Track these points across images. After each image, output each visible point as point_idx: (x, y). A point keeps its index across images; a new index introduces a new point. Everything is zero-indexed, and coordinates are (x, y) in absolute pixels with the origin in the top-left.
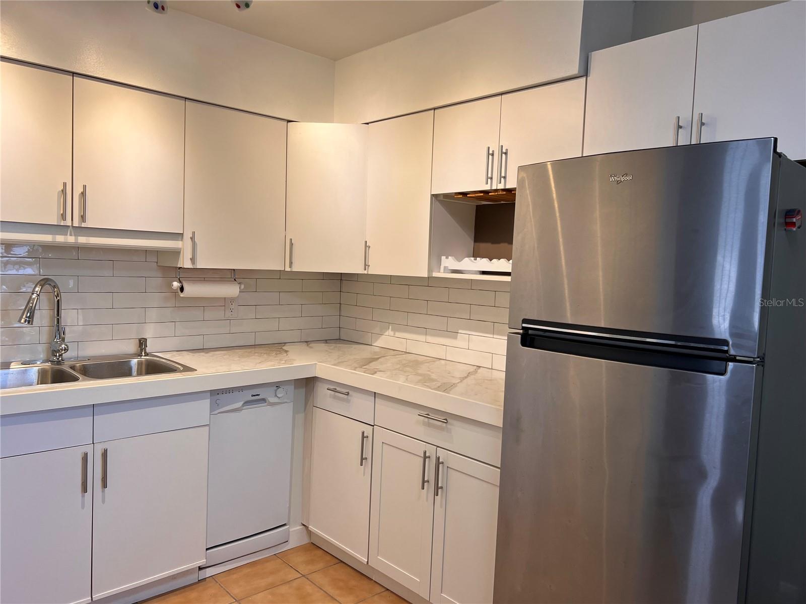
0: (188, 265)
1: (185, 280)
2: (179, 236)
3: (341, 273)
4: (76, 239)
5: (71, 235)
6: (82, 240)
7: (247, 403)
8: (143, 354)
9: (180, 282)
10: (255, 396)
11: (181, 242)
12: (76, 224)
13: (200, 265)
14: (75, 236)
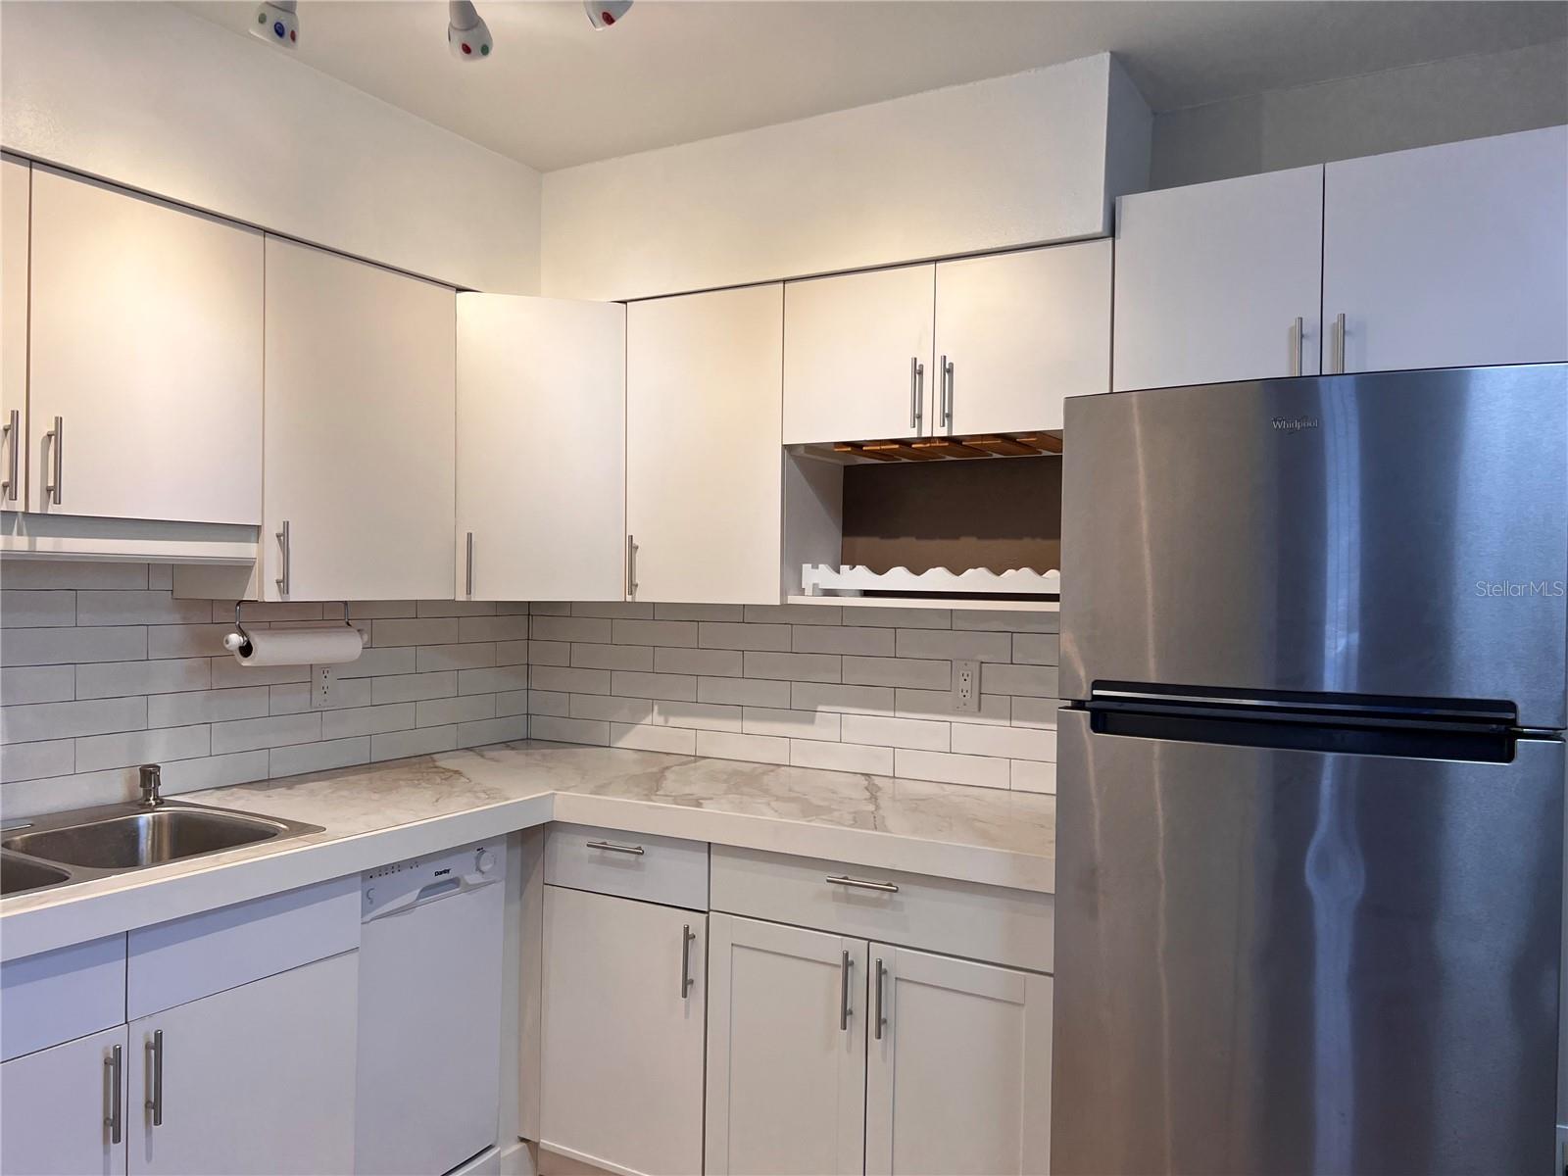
0: (272, 595)
1: (252, 630)
2: (252, 532)
3: (529, 602)
4: (32, 543)
5: (20, 533)
6: (46, 544)
7: (428, 890)
8: (153, 803)
9: (243, 633)
10: (441, 873)
11: (255, 544)
12: (34, 509)
13: (295, 596)
14: (29, 535)
